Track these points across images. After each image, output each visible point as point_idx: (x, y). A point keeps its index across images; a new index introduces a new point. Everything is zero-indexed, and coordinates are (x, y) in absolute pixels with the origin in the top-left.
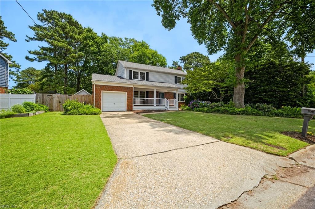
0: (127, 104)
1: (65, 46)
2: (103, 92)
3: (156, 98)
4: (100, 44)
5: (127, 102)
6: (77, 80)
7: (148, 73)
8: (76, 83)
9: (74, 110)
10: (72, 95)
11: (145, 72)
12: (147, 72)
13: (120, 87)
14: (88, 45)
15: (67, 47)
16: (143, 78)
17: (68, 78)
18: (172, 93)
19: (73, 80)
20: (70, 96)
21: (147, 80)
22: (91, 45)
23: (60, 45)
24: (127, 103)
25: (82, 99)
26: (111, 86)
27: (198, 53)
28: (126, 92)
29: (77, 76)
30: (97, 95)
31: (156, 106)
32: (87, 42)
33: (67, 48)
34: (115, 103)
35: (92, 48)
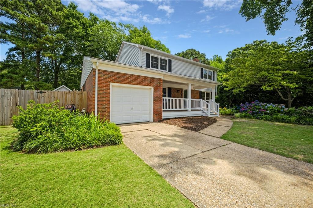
0: (154, 109)
1: (36, 22)
2: (112, 85)
3: (191, 98)
4: (88, 26)
5: (154, 105)
6: (54, 75)
7: (171, 60)
8: (52, 78)
9: (49, 134)
10: (46, 91)
11: (167, 59)
12: (169, 60)
13: (142, 76)
14: (71, 26)
15: (39, 23)
16: (163, 68)
17: (42, 71)
18: (198, 91)
19: (48, 75)
20: (41, 93)
21: (170, 70)
22: (75, 26)
23: (28, 20)
24: (154, 107)
25: (66, 99)
26: (128, 75)
27: (195, 51)
28: (152, 88)
29: (54, 69)
30: (102, 92)
31: (192, 110)
32: (70, 22)
33: (40, 26)
34: (133, 107)
35: (76, 30)
